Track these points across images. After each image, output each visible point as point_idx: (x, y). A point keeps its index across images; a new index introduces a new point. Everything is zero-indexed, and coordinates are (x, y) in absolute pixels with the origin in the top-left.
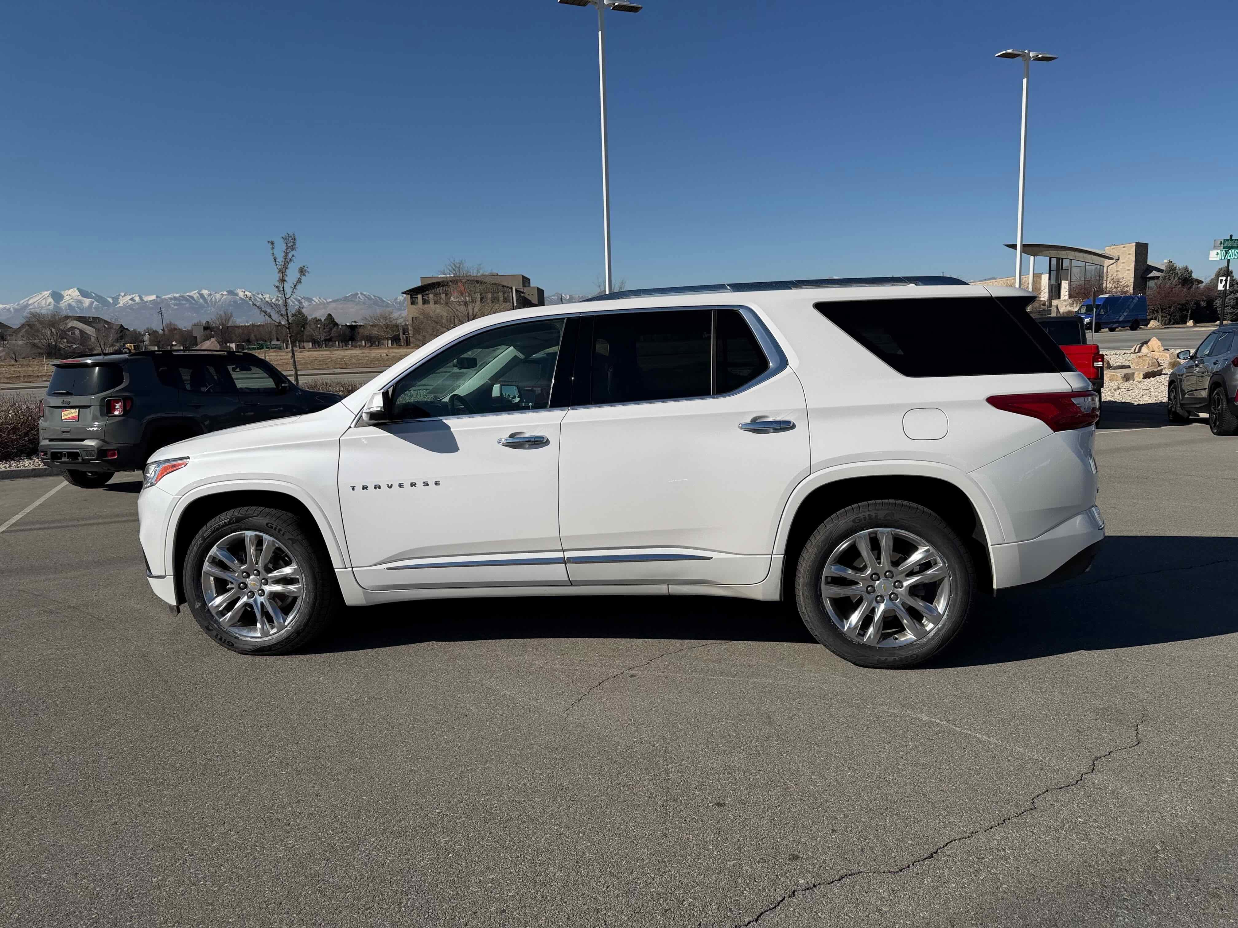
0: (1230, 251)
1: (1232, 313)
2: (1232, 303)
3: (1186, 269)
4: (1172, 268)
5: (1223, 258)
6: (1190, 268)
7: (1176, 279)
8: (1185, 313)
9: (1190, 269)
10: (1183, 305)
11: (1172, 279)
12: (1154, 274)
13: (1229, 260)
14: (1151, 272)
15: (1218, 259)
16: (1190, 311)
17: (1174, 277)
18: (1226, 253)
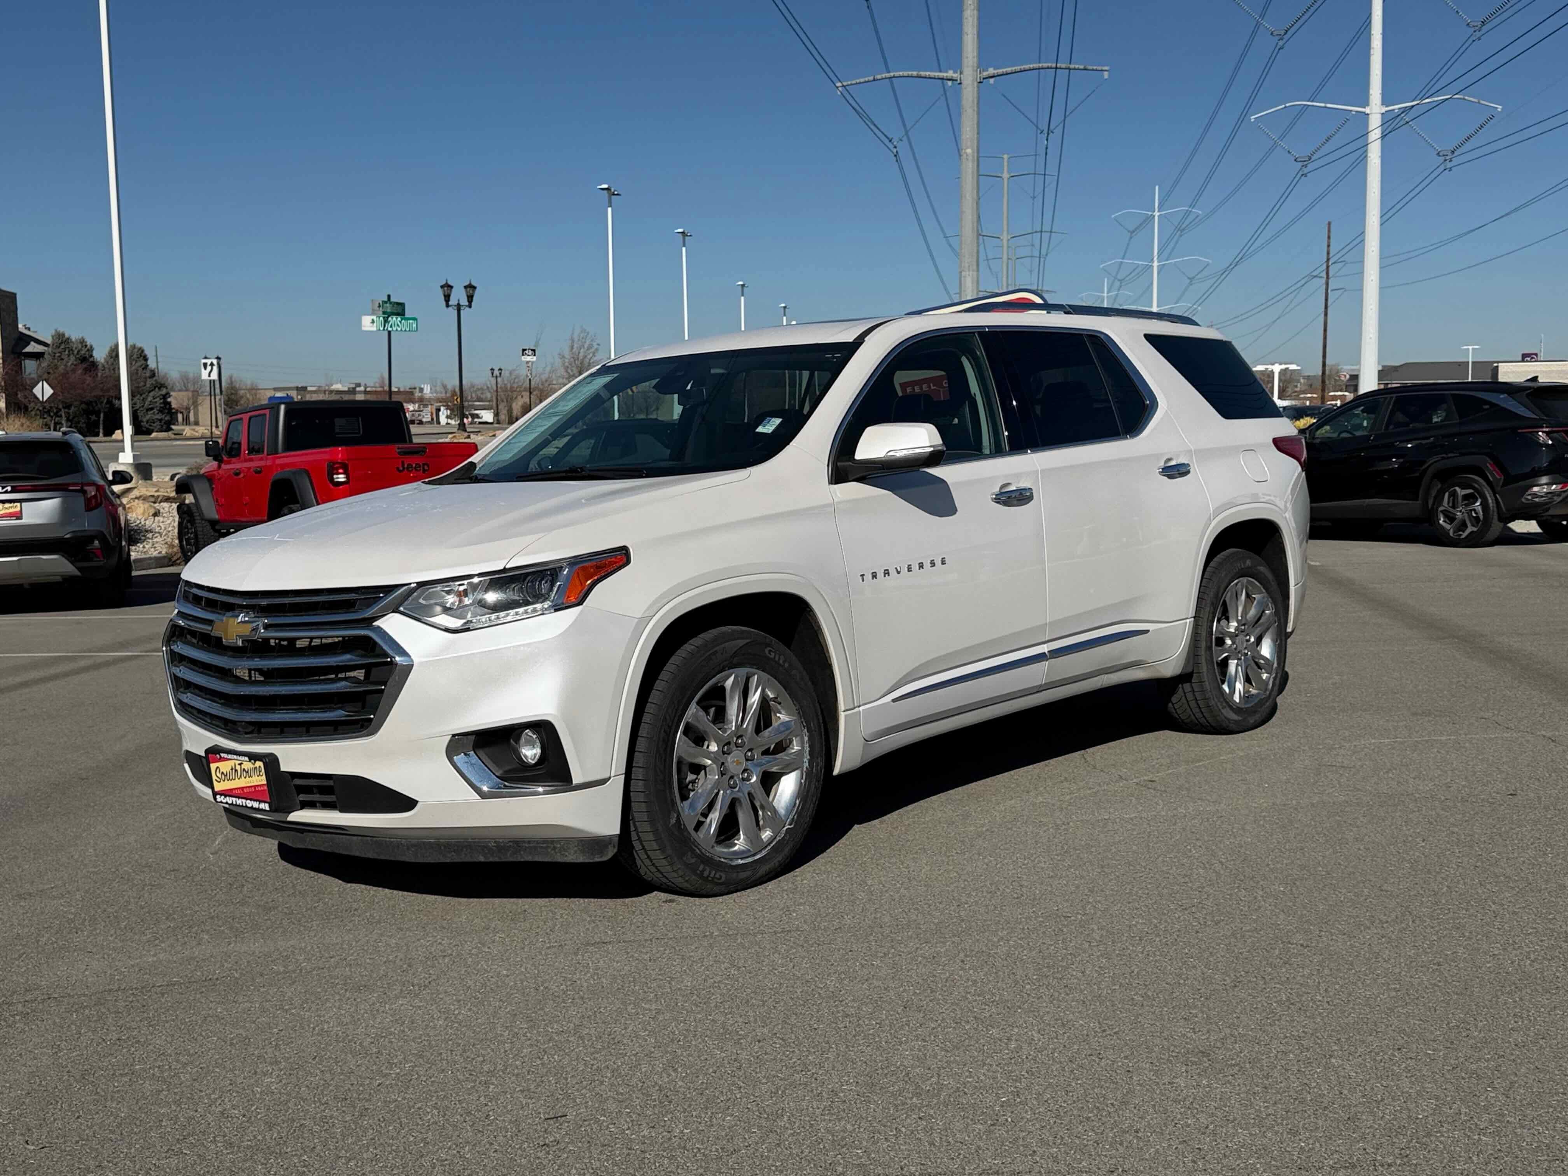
0: (390, 319)
1: (160, 420)
2: (158, 404)
3: (82, 342)
4: (62, 340)
5: (382, 329)
6: (89, 341)
7: (72, 358)
8: (93, 418)
9: (88, 343)
10: (89, 403)
11: (66, 359)
12: (32, 348)
13: (389, 333)
14: (29, 344)
15: (374, 329)
16: (102, 415)
17: (69, 356)
18: (386, 321)
